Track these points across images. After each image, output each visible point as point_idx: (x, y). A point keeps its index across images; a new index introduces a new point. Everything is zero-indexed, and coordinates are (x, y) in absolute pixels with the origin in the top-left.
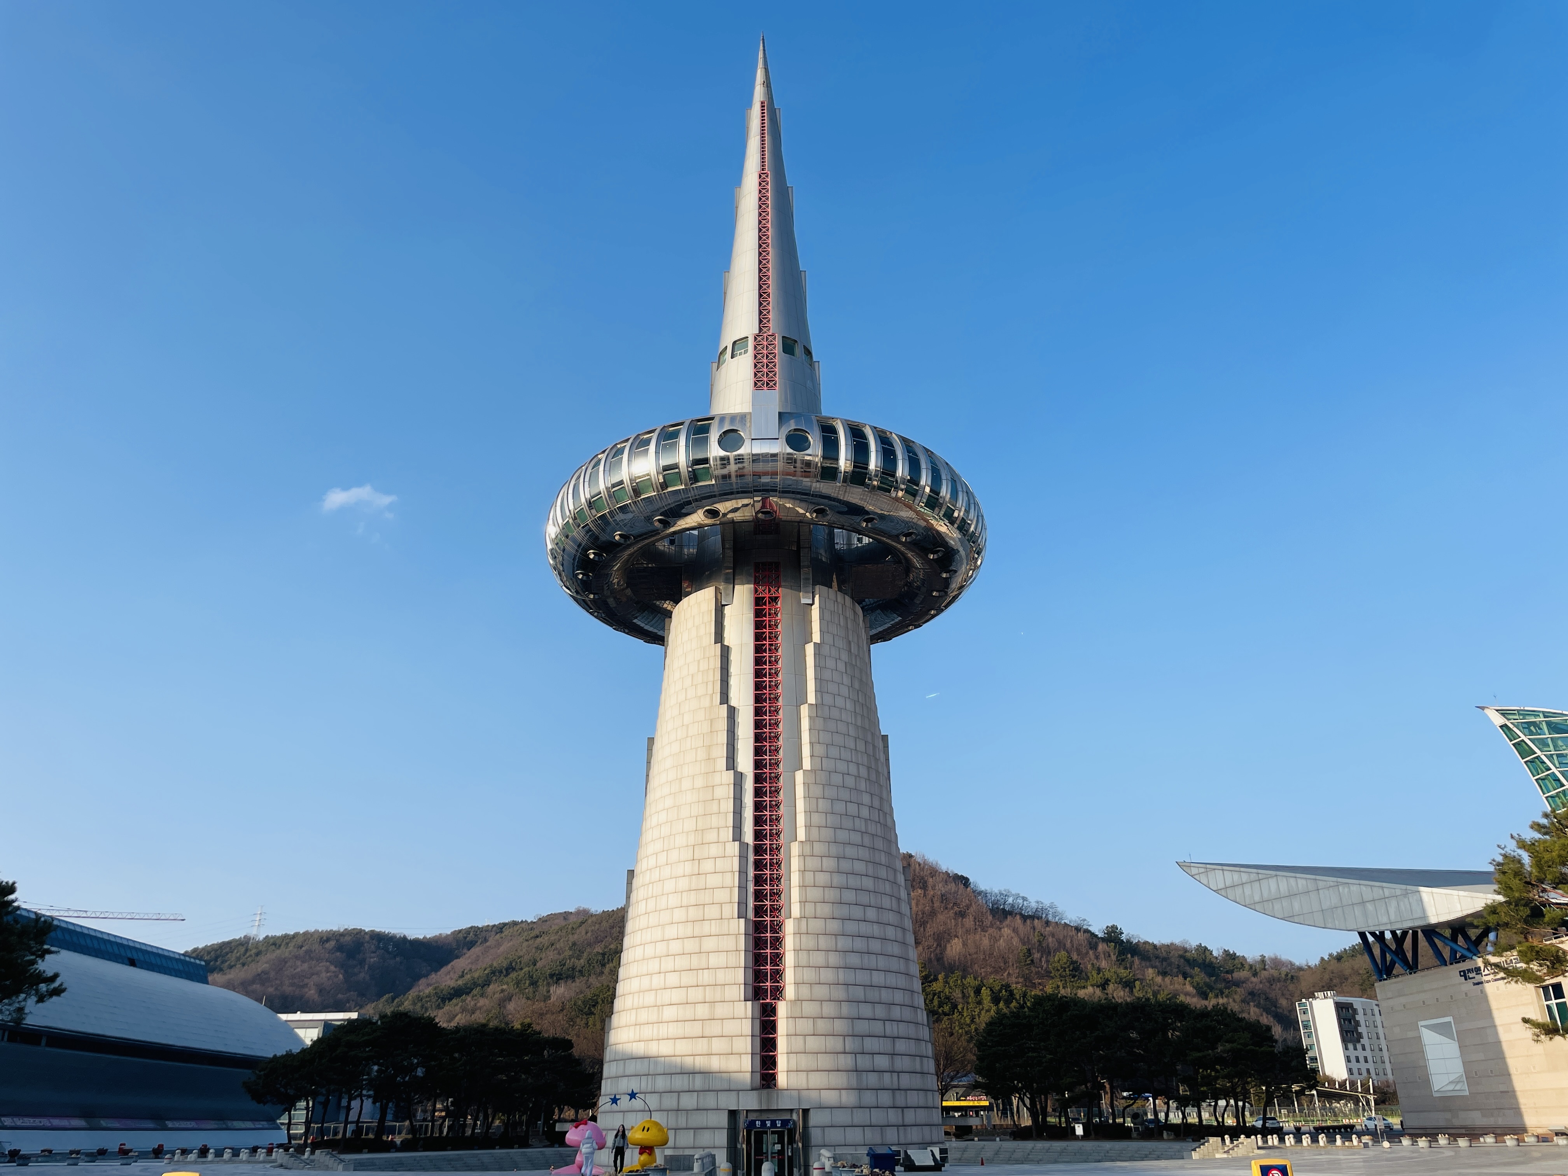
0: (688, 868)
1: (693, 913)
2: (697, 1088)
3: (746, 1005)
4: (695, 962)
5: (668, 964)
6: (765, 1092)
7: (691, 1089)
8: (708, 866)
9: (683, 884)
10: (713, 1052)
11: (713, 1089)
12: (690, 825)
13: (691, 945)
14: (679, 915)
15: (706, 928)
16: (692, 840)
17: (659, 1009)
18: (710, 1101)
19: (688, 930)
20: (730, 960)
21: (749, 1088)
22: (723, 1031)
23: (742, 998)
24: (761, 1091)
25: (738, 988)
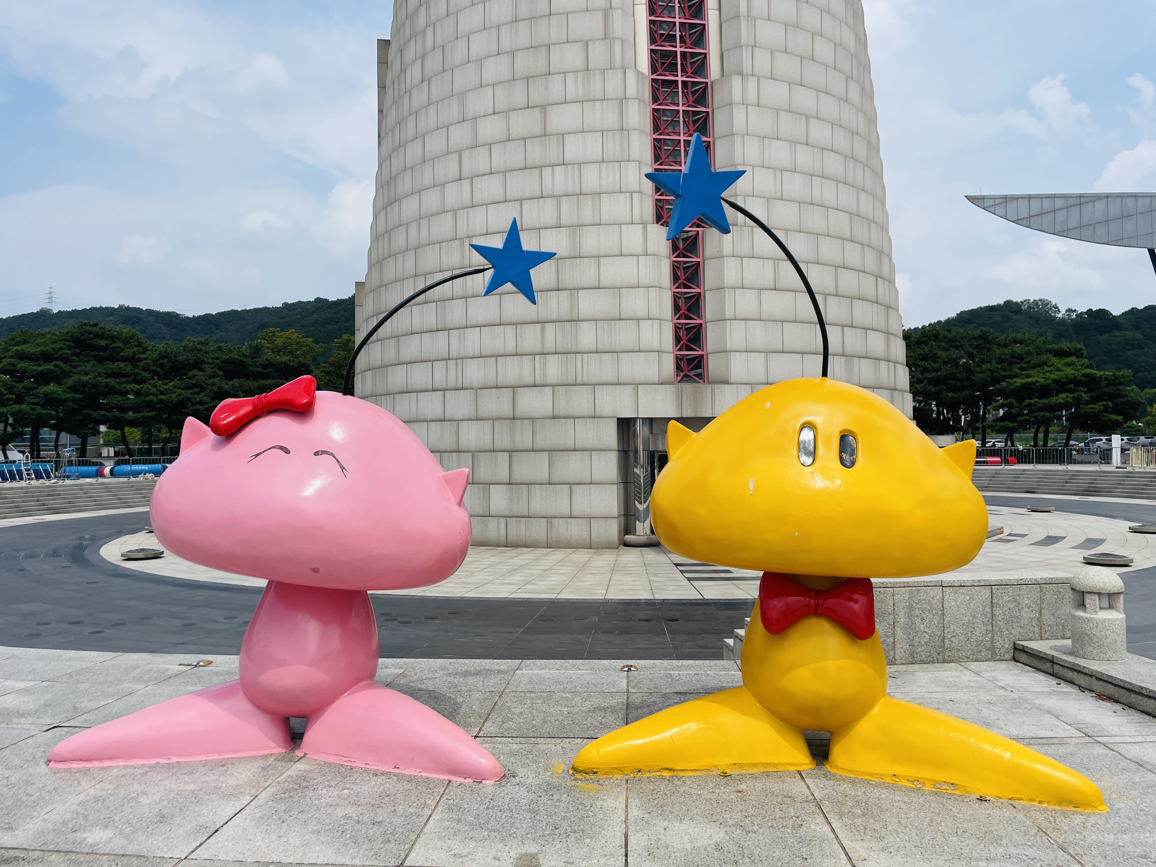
1: (524, 63)
2: (549, 380)
3: (645, 230)
4: (535, 153)
5: (480, 160)
6: (688, 387)
7: (539, 380)
10: (581, 316)
11: (586, 380)
13: (522, 123)
15: (556, 88)
18: (579, 402)
20: (613, 149)
21: (656, 380)
22: (602, 279)
23: (636, 217)
24: (680, 385)
25: (628, 200)
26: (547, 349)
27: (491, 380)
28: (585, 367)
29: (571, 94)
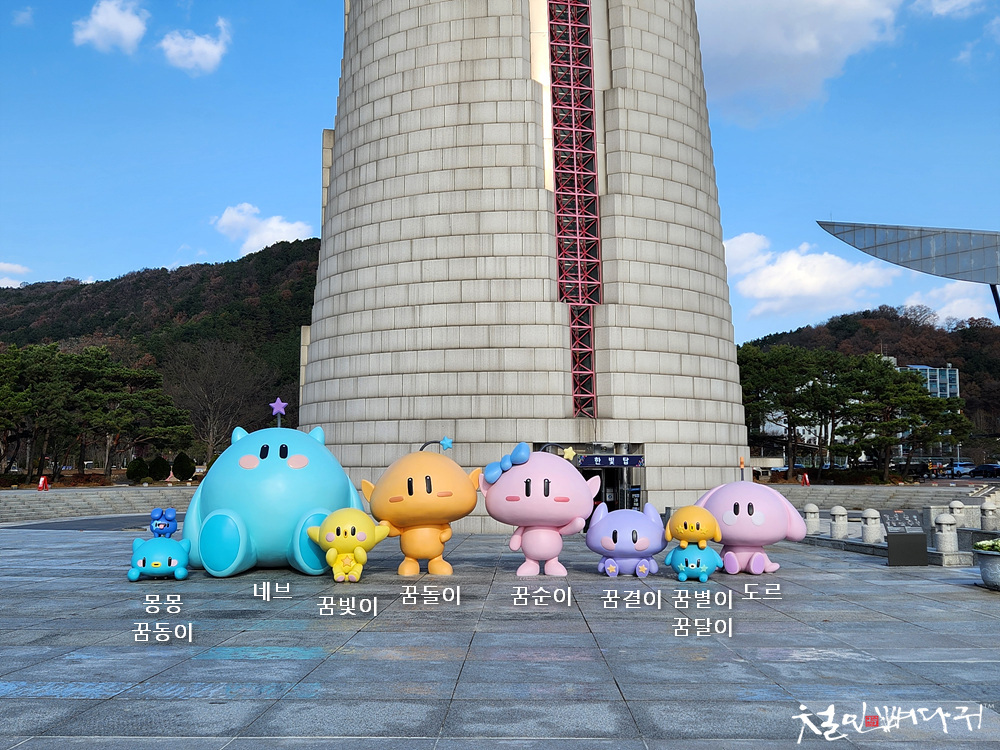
0: (450, 115)
1: (463, 179)
2: (482, 416)
3: (553, 306)
4: (471, 246)
5: (428, 248)
6: (584, 421)
7: (475, 414)
8: (484, 112)
9: (444, 137)
10: (506, 368)
11: (509, 415)
12: (449, 53)
13: (461, 223)
14: (438, 181)
15: (488, 200)
16: (454, 74)
17: (414, 310)
18: (506, 430)
19: (458, 201)
20: (530, 245)
21: (562, 415)
22: (522, 340)
23: (547, 297)
24: (577, 420)
25: (541, 284)
26: (480, 392)
27: (437, 412)
28: (510, 405)
29: (498, 205)
